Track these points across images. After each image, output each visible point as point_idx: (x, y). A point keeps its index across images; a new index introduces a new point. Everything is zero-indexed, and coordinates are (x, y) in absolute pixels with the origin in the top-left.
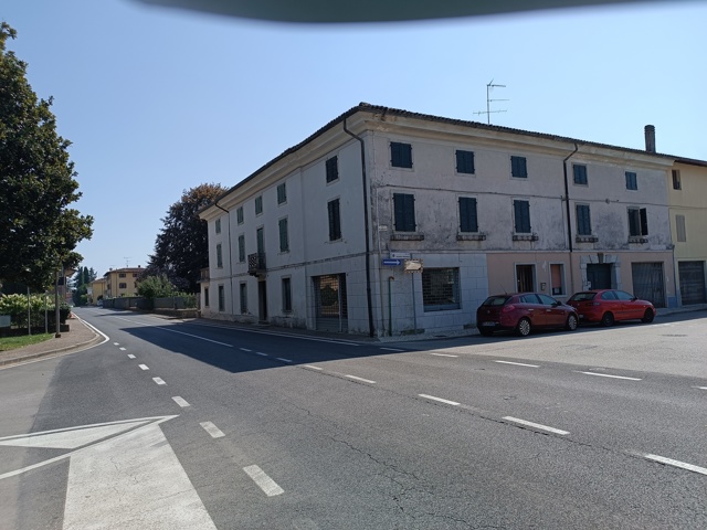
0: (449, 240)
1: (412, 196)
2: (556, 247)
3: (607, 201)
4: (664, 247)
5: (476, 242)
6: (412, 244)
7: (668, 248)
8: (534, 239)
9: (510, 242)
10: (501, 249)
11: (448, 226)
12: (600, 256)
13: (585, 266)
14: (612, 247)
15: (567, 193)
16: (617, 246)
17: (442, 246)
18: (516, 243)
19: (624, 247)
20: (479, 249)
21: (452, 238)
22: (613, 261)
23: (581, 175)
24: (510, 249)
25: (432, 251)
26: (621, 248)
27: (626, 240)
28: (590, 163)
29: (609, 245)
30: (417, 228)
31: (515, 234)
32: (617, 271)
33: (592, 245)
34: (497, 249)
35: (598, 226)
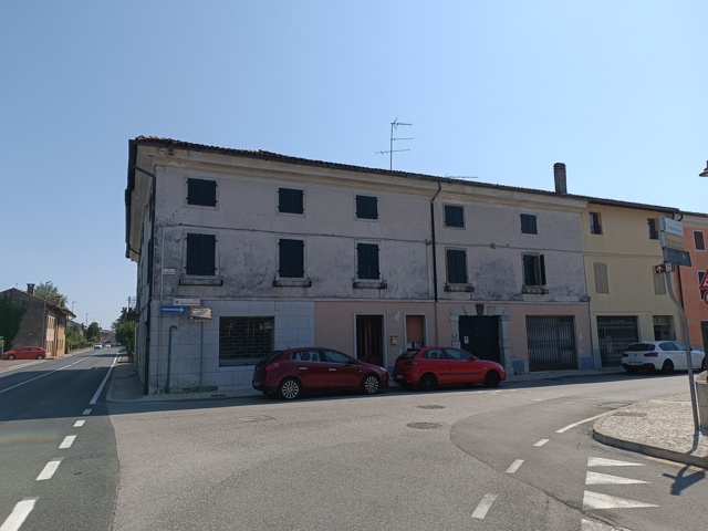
0: (263, 285)
1: (214, 236)
2: (417, 296)
3: (492, 246)
4: (576, 299)
5: (301, 290)
6: (210, 290)
7: (581, 300)
8: (383, 286)
9: (350, 290)
10: (335, 297)
11: (262, 271)
12: (480, 307)
13: (457, 318)
14: (498, 297)
15: (433, 236)
16: (505, 297)
17: (250, 293)
18: (358, 291)
19: (514, 297)
20: (305, 296)
21: (268, 283)
22: (498, 312)
23: (455, 217)
24: (349, 297)
25: (235, 297)
26: (510, 300)
27: (519, 289)
28: (469, 203)
29: (493, 296)
30: (217, 272)
31: (357, 280)
32: (505, 325)
33: (468, 295)
34: (330, 297)
35: (478, 274)
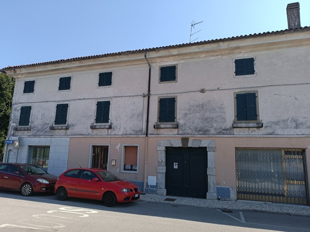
1: (31, 107)
2: (133, 132)
3: (203, 91)
10: (82, 135)
11: (48, 122)
12: (185, 140)
13: (164, 148)
14: (205, 132)
16: (213, 131)
17: (41, 133)
18: (95, 131)
20: (66, 134)
22: (203, 144)
28: (182, 62)
29: (200, 131)
30: (30, 124)
31: (95, 124)
32: (210, 155)
33: (175, 131)
34: (79, 135)
35: (186, 114)
